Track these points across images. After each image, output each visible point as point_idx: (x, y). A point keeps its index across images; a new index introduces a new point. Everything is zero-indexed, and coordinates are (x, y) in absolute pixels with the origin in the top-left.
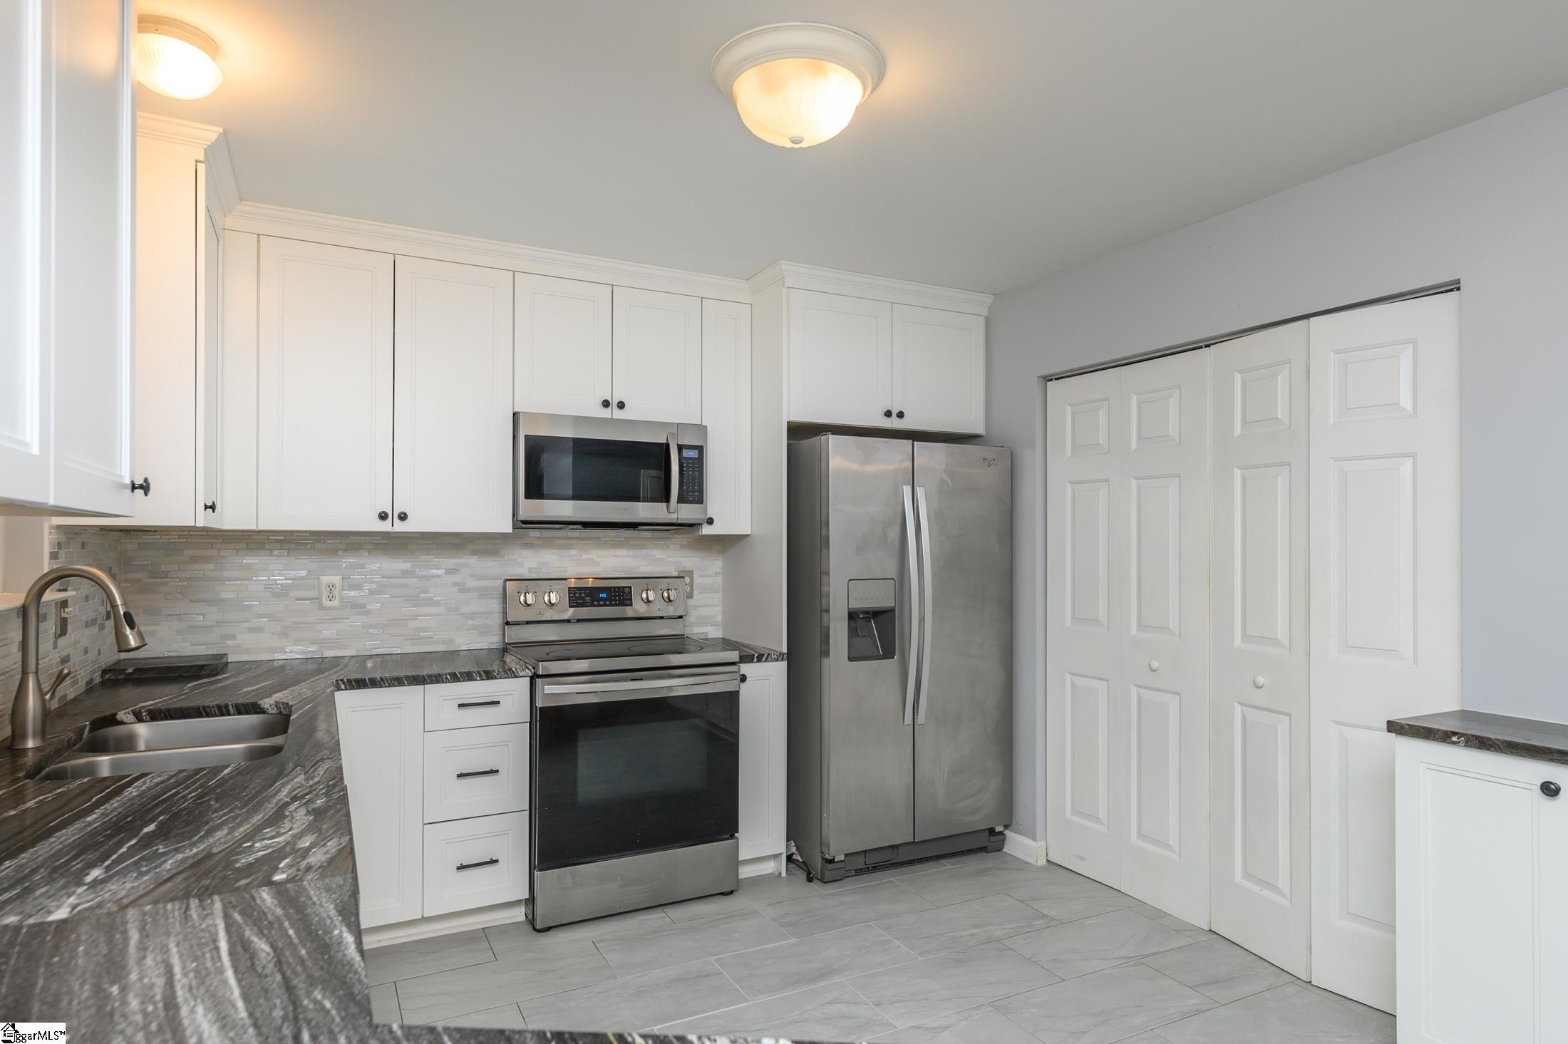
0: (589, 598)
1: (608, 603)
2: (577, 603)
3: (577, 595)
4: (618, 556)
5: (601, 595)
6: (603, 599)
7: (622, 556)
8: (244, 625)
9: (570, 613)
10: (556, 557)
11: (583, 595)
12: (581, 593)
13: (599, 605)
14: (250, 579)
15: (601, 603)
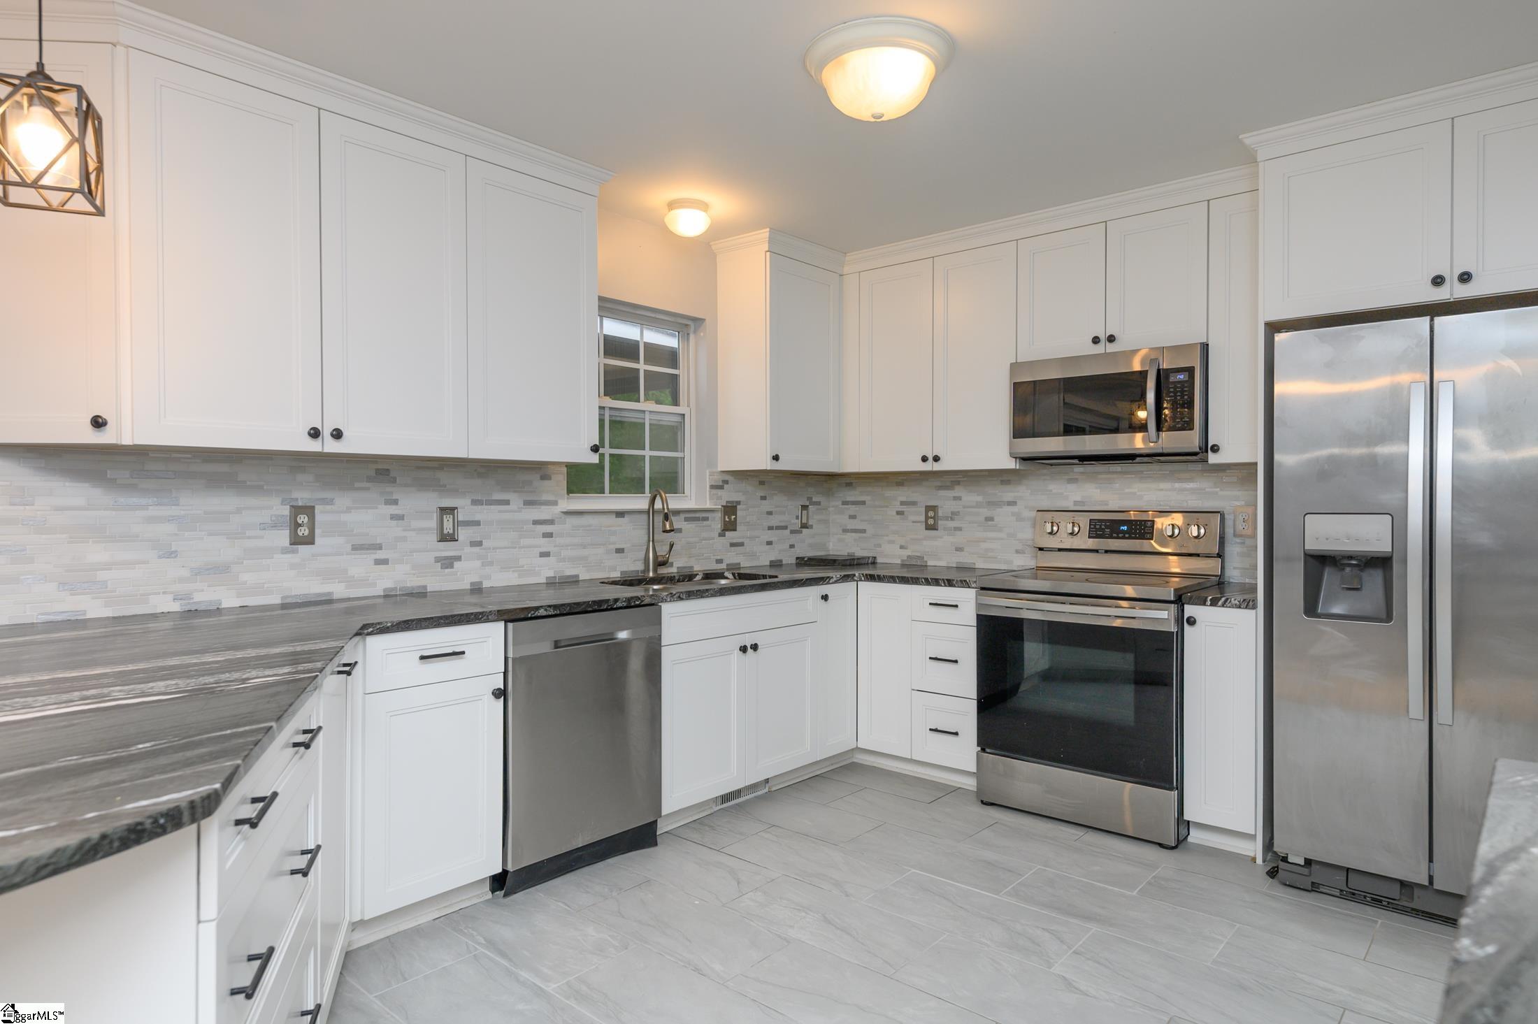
0: (1108, 530)
1: (1127, 536)
2: (1096, 534)
3: (1098, 527)
4: (1162, 490)
5: (1122, 528)
6: (1123, 532)
7: (1166, 490)
8: (886, 538)
9: (1091, 543)
10: (1099, 490)
11: (1103, 527)
12: (1101, 526)
13: (1118, 538)
14: (887, 507)
15: (1120, 535)
